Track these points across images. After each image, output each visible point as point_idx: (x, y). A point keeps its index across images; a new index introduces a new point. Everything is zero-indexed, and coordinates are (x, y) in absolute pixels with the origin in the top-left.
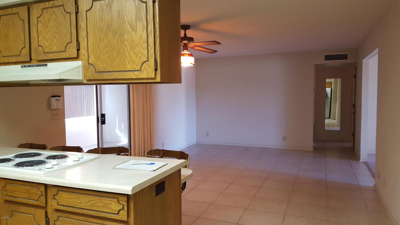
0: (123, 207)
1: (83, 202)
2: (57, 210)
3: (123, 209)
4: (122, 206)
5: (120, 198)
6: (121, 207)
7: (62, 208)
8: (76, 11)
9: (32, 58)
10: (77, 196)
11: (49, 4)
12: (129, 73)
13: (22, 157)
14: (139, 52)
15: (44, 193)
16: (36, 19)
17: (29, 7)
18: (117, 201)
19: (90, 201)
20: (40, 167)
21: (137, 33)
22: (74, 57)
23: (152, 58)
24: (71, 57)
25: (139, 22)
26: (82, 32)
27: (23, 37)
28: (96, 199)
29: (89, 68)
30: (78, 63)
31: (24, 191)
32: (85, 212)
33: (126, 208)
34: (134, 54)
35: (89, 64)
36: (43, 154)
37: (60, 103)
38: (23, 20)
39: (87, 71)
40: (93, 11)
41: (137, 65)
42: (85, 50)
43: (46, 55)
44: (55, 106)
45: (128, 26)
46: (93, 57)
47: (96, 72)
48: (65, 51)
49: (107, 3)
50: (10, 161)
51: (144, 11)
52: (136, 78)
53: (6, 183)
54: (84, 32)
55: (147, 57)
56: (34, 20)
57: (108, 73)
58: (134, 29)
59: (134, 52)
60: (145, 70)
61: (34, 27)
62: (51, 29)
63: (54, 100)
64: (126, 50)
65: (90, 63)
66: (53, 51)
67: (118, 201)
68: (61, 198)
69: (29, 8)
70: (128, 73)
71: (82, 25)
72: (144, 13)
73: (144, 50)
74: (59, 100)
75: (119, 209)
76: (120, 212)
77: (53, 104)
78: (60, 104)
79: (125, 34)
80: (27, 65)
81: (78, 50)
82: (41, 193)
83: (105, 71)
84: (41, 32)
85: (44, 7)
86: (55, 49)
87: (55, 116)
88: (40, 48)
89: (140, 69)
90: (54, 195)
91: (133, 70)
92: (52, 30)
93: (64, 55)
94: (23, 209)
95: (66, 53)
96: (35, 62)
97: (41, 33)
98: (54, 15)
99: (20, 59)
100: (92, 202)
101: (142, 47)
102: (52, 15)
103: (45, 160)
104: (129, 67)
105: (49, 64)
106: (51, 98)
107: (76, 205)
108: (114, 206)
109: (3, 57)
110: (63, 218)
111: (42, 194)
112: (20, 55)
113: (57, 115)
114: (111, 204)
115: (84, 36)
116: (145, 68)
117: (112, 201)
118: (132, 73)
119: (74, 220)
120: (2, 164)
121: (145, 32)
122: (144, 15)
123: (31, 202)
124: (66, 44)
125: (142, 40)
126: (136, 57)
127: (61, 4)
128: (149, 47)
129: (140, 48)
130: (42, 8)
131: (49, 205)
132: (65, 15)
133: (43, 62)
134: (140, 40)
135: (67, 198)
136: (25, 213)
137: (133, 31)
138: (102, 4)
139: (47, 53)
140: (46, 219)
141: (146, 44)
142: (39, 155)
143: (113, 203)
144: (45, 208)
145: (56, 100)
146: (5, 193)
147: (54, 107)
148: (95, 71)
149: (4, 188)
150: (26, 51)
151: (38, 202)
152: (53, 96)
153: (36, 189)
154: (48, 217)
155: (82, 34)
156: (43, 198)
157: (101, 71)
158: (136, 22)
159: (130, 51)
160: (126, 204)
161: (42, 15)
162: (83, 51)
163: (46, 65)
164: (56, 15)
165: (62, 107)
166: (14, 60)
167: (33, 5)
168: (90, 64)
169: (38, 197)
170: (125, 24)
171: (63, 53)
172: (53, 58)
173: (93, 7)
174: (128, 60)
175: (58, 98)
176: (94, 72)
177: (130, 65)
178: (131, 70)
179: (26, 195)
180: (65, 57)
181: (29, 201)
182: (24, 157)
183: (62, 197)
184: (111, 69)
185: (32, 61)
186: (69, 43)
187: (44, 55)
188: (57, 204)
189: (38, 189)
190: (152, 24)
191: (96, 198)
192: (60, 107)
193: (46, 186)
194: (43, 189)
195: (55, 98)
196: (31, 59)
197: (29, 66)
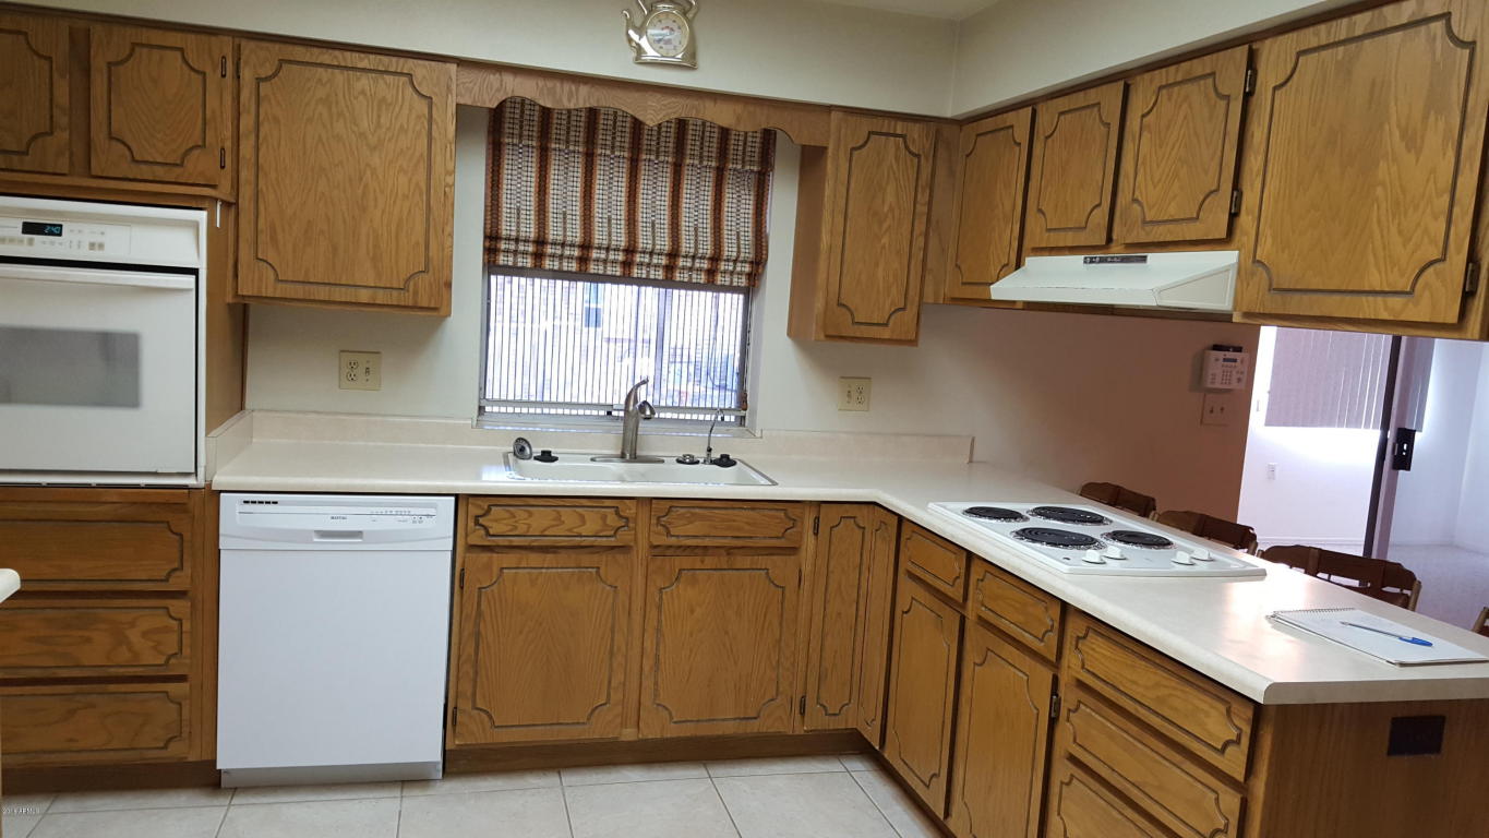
0: (1239, 737)
1: (1142, 683)
2: (1081, 685)
3: (1238, 742)
4: (1235, 732)
5: (1236, 706)
6: (1233, 735)
7: (1089, 680)
8: (1247, 90)
9: (1114, 237)
10: (1130, 659)
11: (1177, 71)
12: (1371, 298)
13: (1048, 517)
14: (1418, 224)
15: (1056, 625)
16: (1139, 120)
17: (1129, 82)
18: (1225, 712)
19: (1157, 685)
20: (1071, 552)
21: (1421, 158)
22: (1217, 237)
23: (1459, 252)
24: (1210, 237)
25: (1437, 119)
26: (1252, 158)
27: (1099, 177)
28: (1173, 684)
29: (1253, 274)
30: (1228, 258)
31: (1018, 605)
32: (1142, 713)
33: (1245, 741)
34: (1400, 232)
35: (1255, 261)
36: (1111, 521)
37: (1238, 372)
38: (1108, 125)
39: (1245, 285)
40: (1294, 89)
41: (1402, 275)
42: (1250, 218)
43: (1148, 228)
44: (1218, 379)
45: (1397, 133)
46: (1269, 241)
47: (1270, 289)
48: (1198, 218)
49: (1340, 57)
50: (1015, 519)
51: (1459, 78)
52: (1392, 318)
53: (986, 571)
54: (1256, 159)
55: (1441, 244)
56: (1133, 122)
57: (1306, 297)
58: (1412, 142)
59: (1399, 224)
60: (1427, 293)
61: (1131, 145)
62: (1172, 149)
63: (1217, 360)
64: (1375, 220)
65: (1257, 258)
66: (1166, 218)
67: (1228, 711)
68: (1091, 652)
69: (1127, 88)
70: (1367, 301)
71: (1256, 134)
72: (1459, 85)
73: (1436, 219)
74: (1235, 361)
75: (1228, 738)
76: (1229, 750)
77: (1210, 372)
78: (1235, 377)
79: (1381, 164)
80: (1099, 255)
81: (1233, 216)
82: (1050, 623)
83: (1299, 287)
84: (1145, 159)
85: (1164, 83)
86: (1173, 211)
87: (1212, 411)
88: (1135, 206)
89: (1408, 289)
90: (1078, 638)
91: (1387, 289)
92: (1174, 153)
93: (1192, 232)
94: (1009, 651)
95: (1198, 223)
96: (1119, 248)
97: (1143, 163)
98: (1185, 106)
99: (1082, 239)
100: (1163, 692)
101: (1428, 211)
102: (1181, 106)
103: (1103, 540)
104: (1375, 280)
105: (1151, 256)
106: (1208, 352)
107: (1124, 686)
108: (1215, 726)
109: (1049, 230)
110: (1088, 710)
111: (1052, 626)
112: (1085, 228)
113: (1222, 409)
114: (1207, 714)
115: (1255, 169)
116: (1427, 285)
117: (1212, 707)
118: (1380, 299)
119: (1113, 727)
120: (994, 521)
121: (1451, 154)
122: (1459, 93)
123: (1027, 639)
124: (1202, 198)
125: (1435, 183)
126: (1404, 246)
127: (1208, 71)
128: (1456, 210)
129: (1423, 213)
130: (1159, 85)
131: (1065, 662)
132: (1216, 102)
133: (1137, 251)
134: (1428, 180)
135: (1104, 656)
136: (1010, 664)
137: (1409, 151)
138: (1323, 62)
139: (1152, 222)
140: (1052, 698)
141: (1446, 198)
142: (1097, 520)
143: (1213, 713)
144: (1055, 665)
145: (1225, 360)
146: (981, 597)
147: (1213, 383)
148: (1270, 285)
149: (980, 583)
150: (1101, 216)
151: (1042, 644)
152: (1217, 348)
153: (1041, 606)
154: (1057, 695)
155: (1253, 162)
156: (1053, 637)
157: (1285, 286)
158: (1425, 117)
159: (1388, 221)
160: (1247, 730)
161: (1155, 109)
162: (1246, 221)
163: (1144, 259)
164: (1190, 106)
165: (1242, 386)
166: (1069, 239)
167: (1138, 78)
168: (1259, 261)
169: (1043, 630)
170: (1387, 127)
171: (1192, 225)
172: (1161, 239)
173: (1295, 76)
174: (1375, 255)
175: (1230, 355)
176: (1267, 288)
177: (1380, 273)
178: (1378, 289)
179: (1021, 618)
180: (1194, 238)
181: (1023, 636)
182: (1055, 519)
183: (1093, 649)
184: (1316, 283)
185: (1113, 244)
186: (1212, 192)
187: (1143, 229)
188: (1080, 663)
189: (1046, 608)
190: (1480, 126)
191: (1174, 682)
192: (1234, 385)
193: (1065, 607)
194: (1056, 611)
195: (1221, 354)
196: (1109, 240)
197: (1103, 260)
